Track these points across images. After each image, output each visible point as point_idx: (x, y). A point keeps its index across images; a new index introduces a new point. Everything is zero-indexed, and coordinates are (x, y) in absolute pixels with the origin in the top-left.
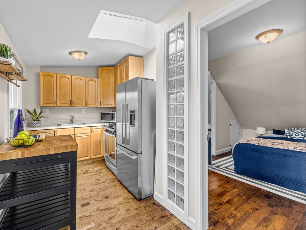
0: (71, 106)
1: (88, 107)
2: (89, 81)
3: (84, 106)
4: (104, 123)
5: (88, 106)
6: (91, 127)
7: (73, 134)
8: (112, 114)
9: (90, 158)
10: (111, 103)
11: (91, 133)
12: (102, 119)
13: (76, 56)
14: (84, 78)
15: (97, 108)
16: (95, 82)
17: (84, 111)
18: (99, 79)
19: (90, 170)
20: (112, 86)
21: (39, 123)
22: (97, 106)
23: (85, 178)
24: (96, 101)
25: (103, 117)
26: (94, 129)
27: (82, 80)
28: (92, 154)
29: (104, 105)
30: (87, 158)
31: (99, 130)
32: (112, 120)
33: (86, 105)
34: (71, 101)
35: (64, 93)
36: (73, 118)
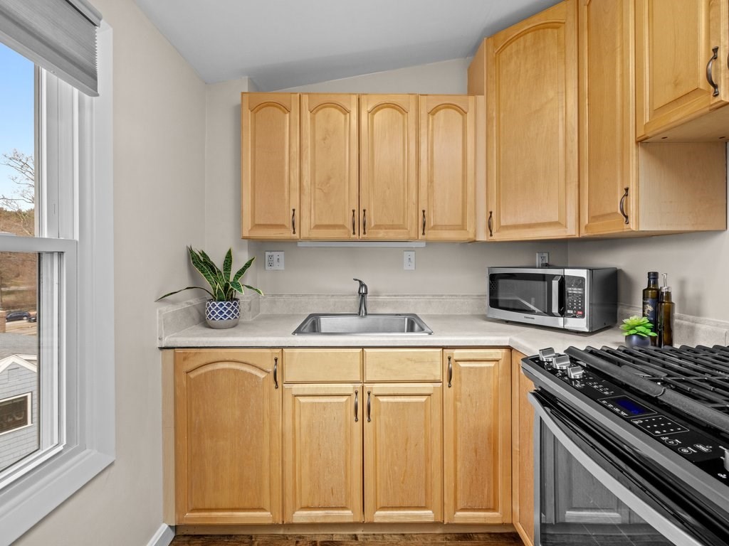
0: (356, 236)
1: (429, 243)
2: (434, 112)
3: (414, 235)
5: (431, 235)
6: (443, 348)
7: (358, 378)
8: (563, 282)
9: (439, 520)
11: (446, 383)
12: (495, 301)
14: (413, 97)
15: (471, 244)
16: (463, 113)
17: (413, 259)
18: (481, 99)
22: (471, 236)
24: (469, 211)
26: (462, 364)
27: (403, 111)
28: (449, 501)
29: (507, 227)
30: (426, 516)
31: (488, 368)
32: (562, 313)
33: (421, 232)
34: (356, 213)
35: (329, 179)
36: (366, 293)
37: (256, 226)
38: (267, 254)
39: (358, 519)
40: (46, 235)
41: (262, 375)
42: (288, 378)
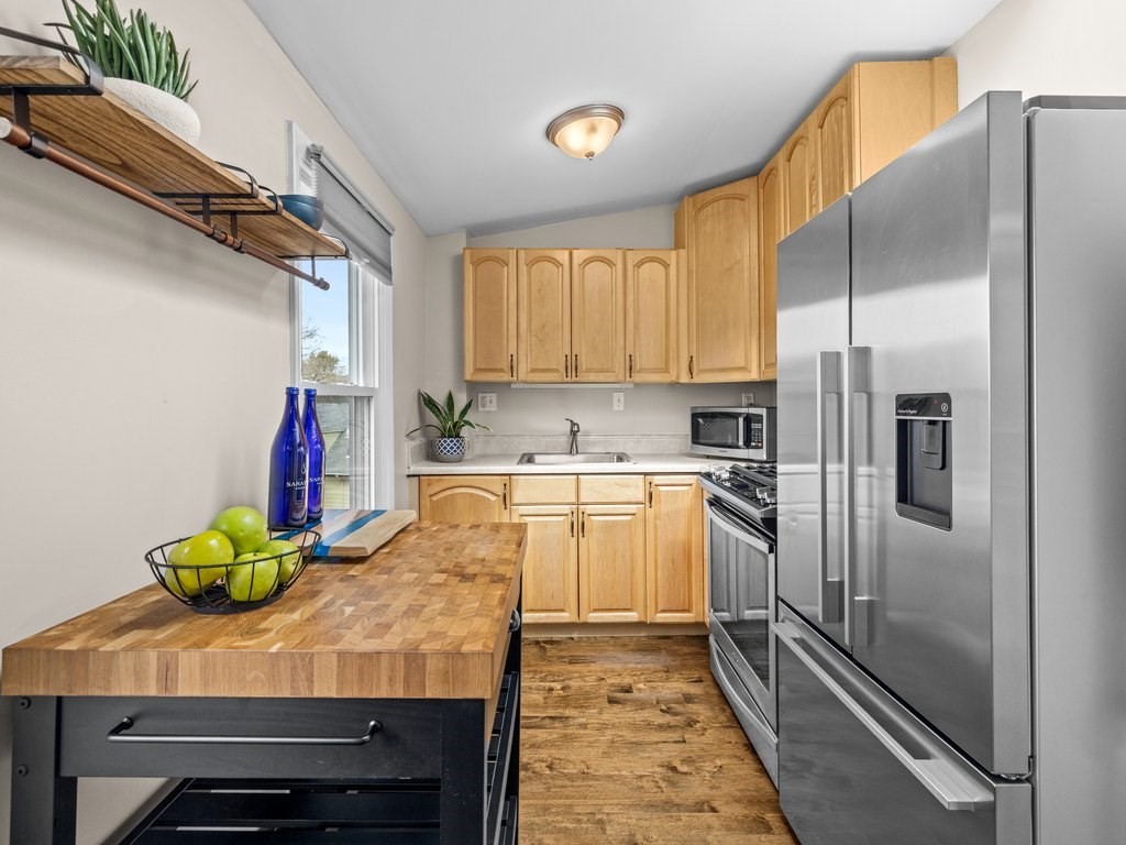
0: (569, 379)
1: (636, 385)
2: (639, 265)
3: (621, 377)
4: (708, 457)
5: (638, 378)
6: (646, 474)
7: (574, 500)
8: (749, 419)
9: (643, 619)
10: (742, 364)
11: (648, 504)
12: (696, 438)
13: (575, 136)
14: (620, 252)
15: (675, 386)
16: (666, 266)
17: (622, 400)
18: (683, 252)
19: (640, 690)
20: (746, 275)
21: (458, 448)
22: (674, 378)
23: (609, 734)
24: (672, 355)
25: (705, 428)
26: (661, 488)
27: (610, 263)
28: (651, 603)
29: (705, 371)
30: (632, 617)
31: (683, 491)
32: (747, 444)
33: (628, 375)
34: (569, 358)
35: (544, 327)
36: (578, 431)
37: (478, 370)
38: (480, 395)
39: (574, 619)
40: (361, 385)
41: (493, 498)
42: (515, 501)
